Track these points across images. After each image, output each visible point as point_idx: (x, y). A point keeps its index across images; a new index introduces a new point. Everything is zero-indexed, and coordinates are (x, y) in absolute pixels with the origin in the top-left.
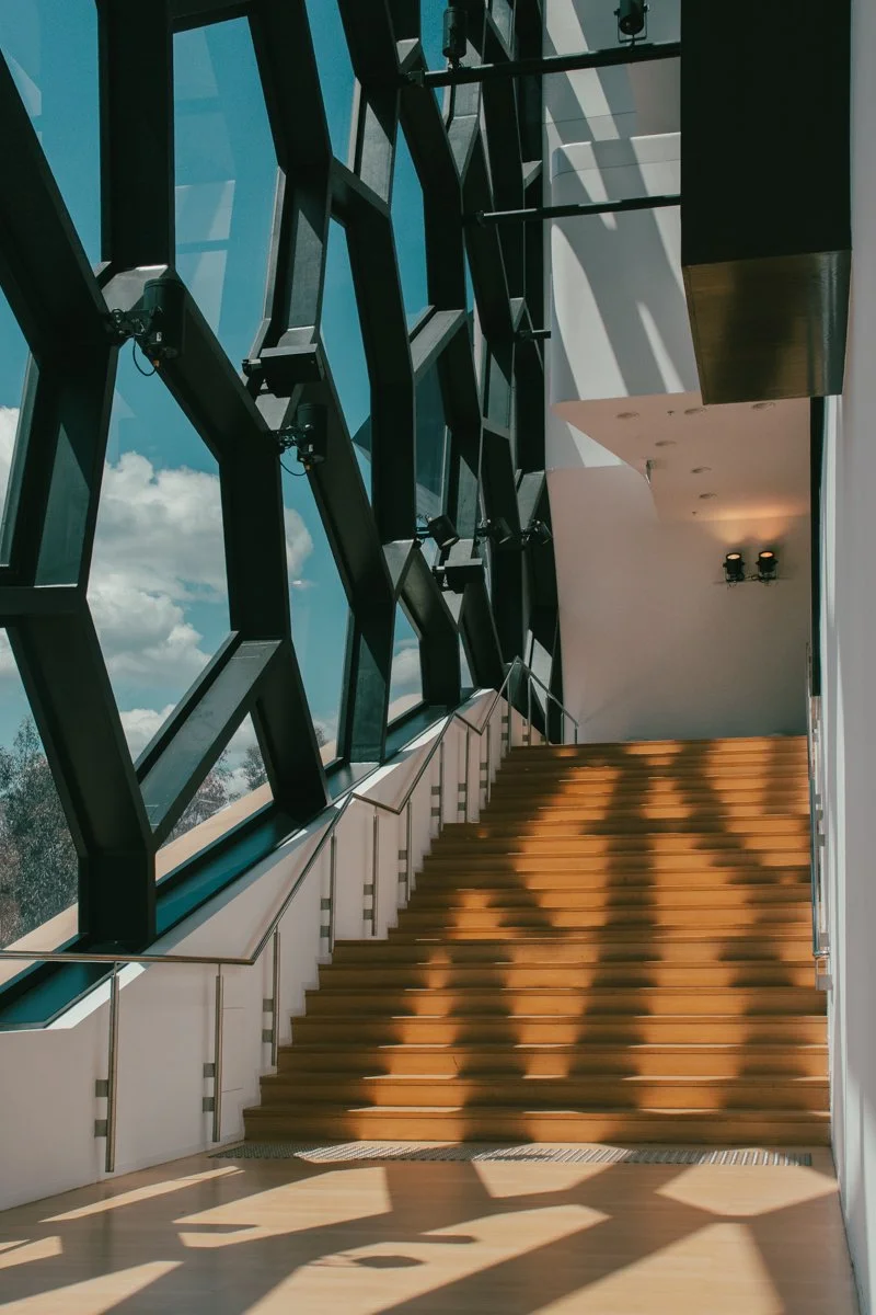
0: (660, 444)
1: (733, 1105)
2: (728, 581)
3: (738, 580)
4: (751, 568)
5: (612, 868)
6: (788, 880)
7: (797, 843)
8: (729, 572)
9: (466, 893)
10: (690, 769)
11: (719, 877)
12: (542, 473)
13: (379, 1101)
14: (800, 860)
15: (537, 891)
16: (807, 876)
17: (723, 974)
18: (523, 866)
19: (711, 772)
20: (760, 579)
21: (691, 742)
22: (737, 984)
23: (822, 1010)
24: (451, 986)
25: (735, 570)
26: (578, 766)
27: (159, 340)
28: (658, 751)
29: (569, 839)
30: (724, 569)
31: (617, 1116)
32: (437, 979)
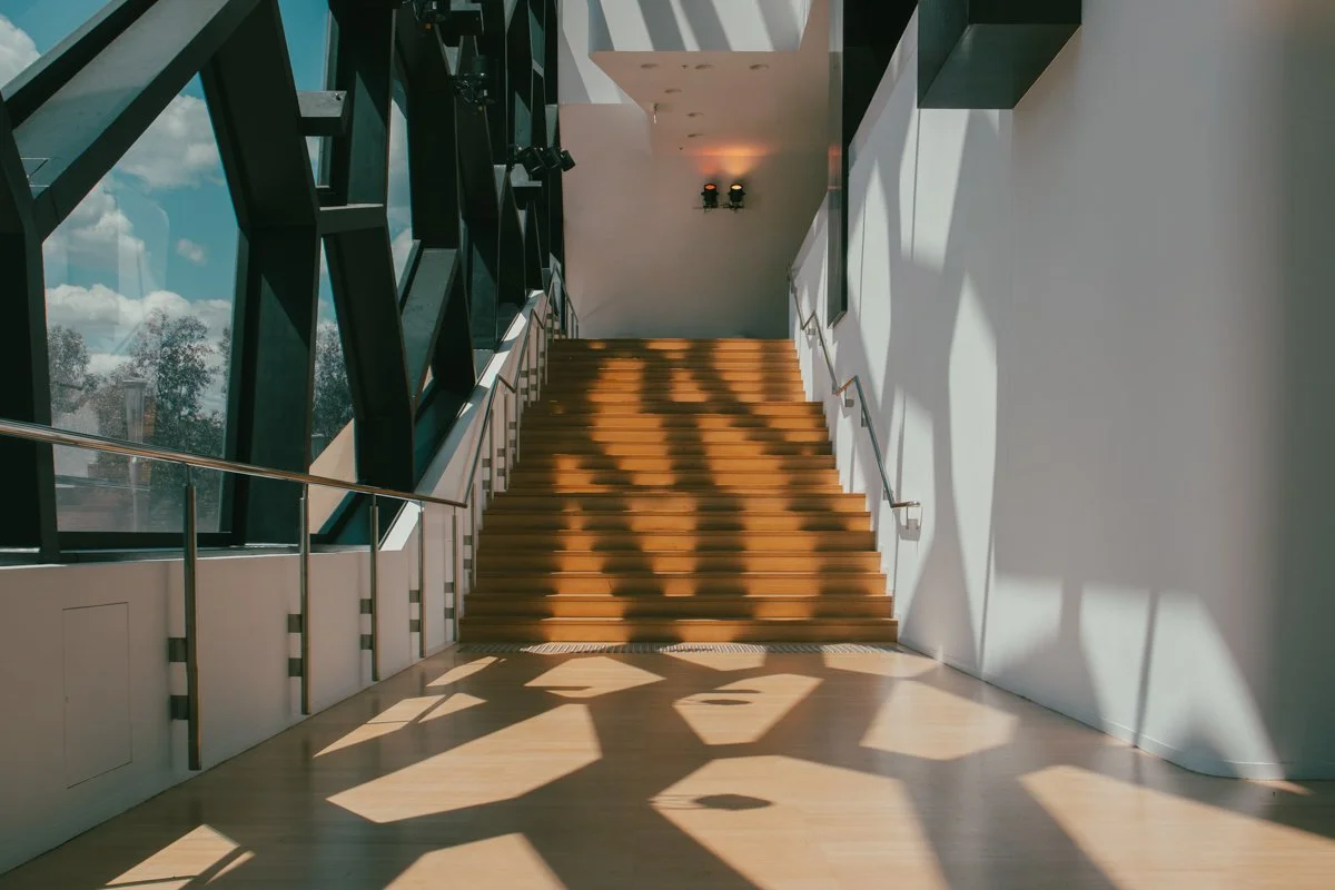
0: (668, 91)
1: (821, 615)
2: (705, 207)
3: (713, 207)
4: (724, 197)
5: (668, 440)
6: (807, 452)
7: (808, 424)
8: (705, 199)
9: (557, 457)
10: (700, 360)
11: (754, 449)
12: (555, 106)
13: (558, 613)
14: (814, 437)
15: (617, 457)
16: (826, 448)
17: (793, 521)
18: (599, 437)
19: (719, 366)
20: (731, 207)
21: (695, 341)
22: (807, 528)
23: (873, 548)
24: (588, 528)
25: (710, 198)
26: (613, 357)
27: (434, 8)
28: (673, 347)
29: (629, 417)
30: (703, 197)
31: (742, 622)
32: (576, 523)
